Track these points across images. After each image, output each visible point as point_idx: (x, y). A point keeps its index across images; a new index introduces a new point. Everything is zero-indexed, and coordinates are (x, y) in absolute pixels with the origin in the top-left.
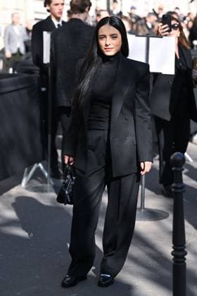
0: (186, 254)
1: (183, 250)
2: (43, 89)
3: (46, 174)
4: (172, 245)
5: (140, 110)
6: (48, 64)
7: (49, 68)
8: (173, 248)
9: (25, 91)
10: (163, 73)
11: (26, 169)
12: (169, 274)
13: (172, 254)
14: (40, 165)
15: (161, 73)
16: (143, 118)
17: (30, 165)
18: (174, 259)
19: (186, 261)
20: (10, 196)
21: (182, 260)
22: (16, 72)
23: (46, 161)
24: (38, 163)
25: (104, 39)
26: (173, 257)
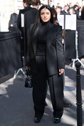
0: (82, 104)
1: (81, 102)
2: (22, 38)
3: (24, 73)
4: (76, 100)
5: (59, 46)
6: (23, 27)
7: (24, 29)
8: (77, 102)
9: (14, 39)
10: (71, 30)
11: (16, 71)
12: (75, 113)
13: (76, 104)
14: (21, 69)
15: (70, 30)
16: (60, 50)
17: (17, 69)
18: (77, 106)
19: (82, 107)
20: (9, 82)
21: (80, 107)
22: (10, 31)
23: (23, 67)
24: (20, 68)
25: (44, 15)
26: (76, 105)
